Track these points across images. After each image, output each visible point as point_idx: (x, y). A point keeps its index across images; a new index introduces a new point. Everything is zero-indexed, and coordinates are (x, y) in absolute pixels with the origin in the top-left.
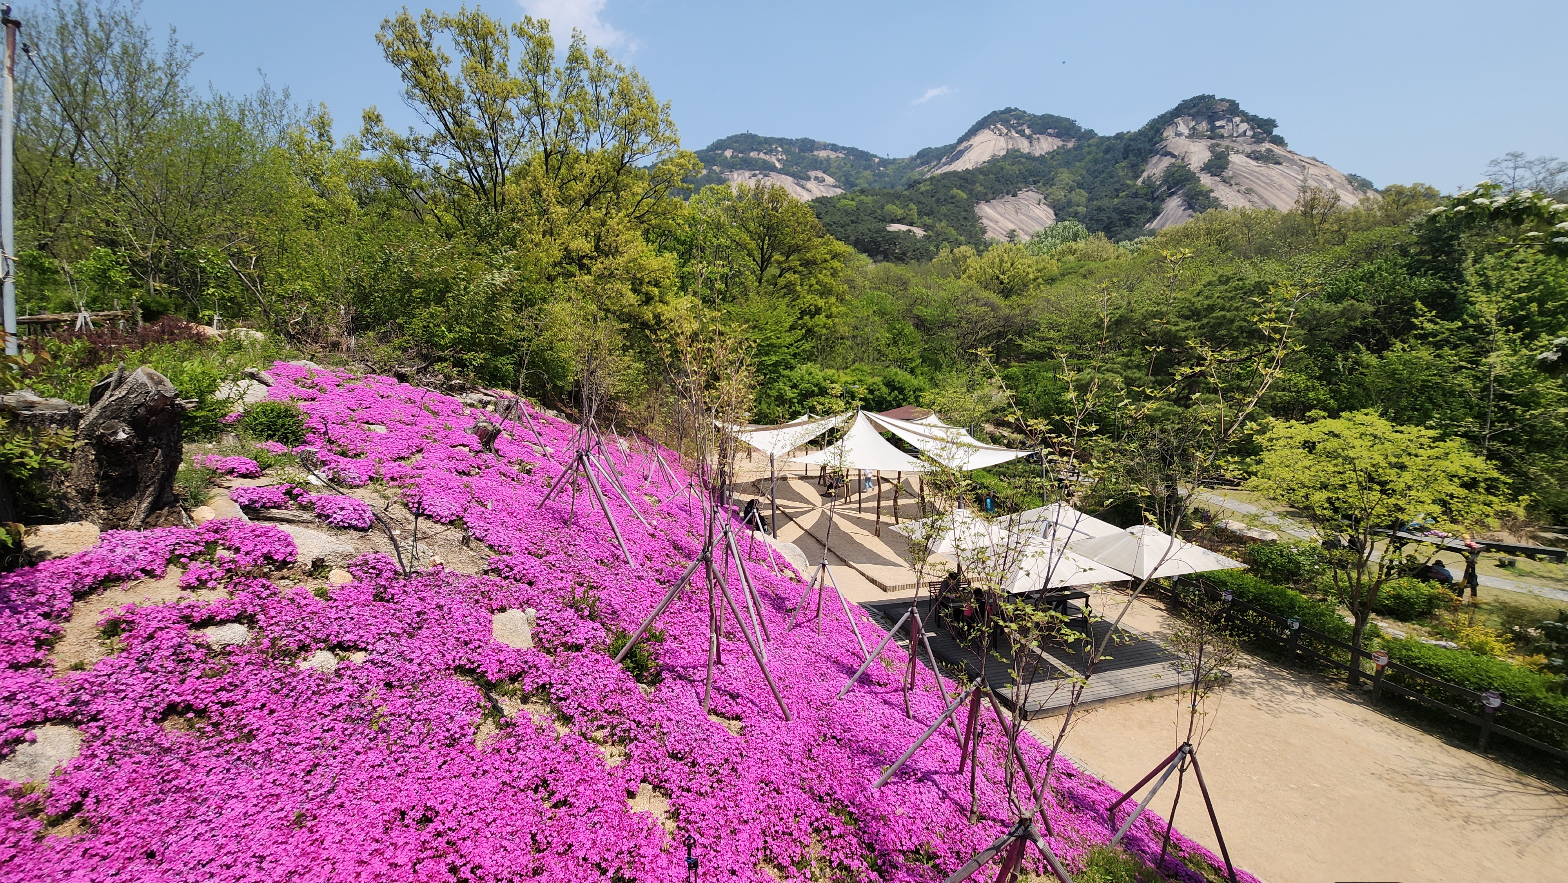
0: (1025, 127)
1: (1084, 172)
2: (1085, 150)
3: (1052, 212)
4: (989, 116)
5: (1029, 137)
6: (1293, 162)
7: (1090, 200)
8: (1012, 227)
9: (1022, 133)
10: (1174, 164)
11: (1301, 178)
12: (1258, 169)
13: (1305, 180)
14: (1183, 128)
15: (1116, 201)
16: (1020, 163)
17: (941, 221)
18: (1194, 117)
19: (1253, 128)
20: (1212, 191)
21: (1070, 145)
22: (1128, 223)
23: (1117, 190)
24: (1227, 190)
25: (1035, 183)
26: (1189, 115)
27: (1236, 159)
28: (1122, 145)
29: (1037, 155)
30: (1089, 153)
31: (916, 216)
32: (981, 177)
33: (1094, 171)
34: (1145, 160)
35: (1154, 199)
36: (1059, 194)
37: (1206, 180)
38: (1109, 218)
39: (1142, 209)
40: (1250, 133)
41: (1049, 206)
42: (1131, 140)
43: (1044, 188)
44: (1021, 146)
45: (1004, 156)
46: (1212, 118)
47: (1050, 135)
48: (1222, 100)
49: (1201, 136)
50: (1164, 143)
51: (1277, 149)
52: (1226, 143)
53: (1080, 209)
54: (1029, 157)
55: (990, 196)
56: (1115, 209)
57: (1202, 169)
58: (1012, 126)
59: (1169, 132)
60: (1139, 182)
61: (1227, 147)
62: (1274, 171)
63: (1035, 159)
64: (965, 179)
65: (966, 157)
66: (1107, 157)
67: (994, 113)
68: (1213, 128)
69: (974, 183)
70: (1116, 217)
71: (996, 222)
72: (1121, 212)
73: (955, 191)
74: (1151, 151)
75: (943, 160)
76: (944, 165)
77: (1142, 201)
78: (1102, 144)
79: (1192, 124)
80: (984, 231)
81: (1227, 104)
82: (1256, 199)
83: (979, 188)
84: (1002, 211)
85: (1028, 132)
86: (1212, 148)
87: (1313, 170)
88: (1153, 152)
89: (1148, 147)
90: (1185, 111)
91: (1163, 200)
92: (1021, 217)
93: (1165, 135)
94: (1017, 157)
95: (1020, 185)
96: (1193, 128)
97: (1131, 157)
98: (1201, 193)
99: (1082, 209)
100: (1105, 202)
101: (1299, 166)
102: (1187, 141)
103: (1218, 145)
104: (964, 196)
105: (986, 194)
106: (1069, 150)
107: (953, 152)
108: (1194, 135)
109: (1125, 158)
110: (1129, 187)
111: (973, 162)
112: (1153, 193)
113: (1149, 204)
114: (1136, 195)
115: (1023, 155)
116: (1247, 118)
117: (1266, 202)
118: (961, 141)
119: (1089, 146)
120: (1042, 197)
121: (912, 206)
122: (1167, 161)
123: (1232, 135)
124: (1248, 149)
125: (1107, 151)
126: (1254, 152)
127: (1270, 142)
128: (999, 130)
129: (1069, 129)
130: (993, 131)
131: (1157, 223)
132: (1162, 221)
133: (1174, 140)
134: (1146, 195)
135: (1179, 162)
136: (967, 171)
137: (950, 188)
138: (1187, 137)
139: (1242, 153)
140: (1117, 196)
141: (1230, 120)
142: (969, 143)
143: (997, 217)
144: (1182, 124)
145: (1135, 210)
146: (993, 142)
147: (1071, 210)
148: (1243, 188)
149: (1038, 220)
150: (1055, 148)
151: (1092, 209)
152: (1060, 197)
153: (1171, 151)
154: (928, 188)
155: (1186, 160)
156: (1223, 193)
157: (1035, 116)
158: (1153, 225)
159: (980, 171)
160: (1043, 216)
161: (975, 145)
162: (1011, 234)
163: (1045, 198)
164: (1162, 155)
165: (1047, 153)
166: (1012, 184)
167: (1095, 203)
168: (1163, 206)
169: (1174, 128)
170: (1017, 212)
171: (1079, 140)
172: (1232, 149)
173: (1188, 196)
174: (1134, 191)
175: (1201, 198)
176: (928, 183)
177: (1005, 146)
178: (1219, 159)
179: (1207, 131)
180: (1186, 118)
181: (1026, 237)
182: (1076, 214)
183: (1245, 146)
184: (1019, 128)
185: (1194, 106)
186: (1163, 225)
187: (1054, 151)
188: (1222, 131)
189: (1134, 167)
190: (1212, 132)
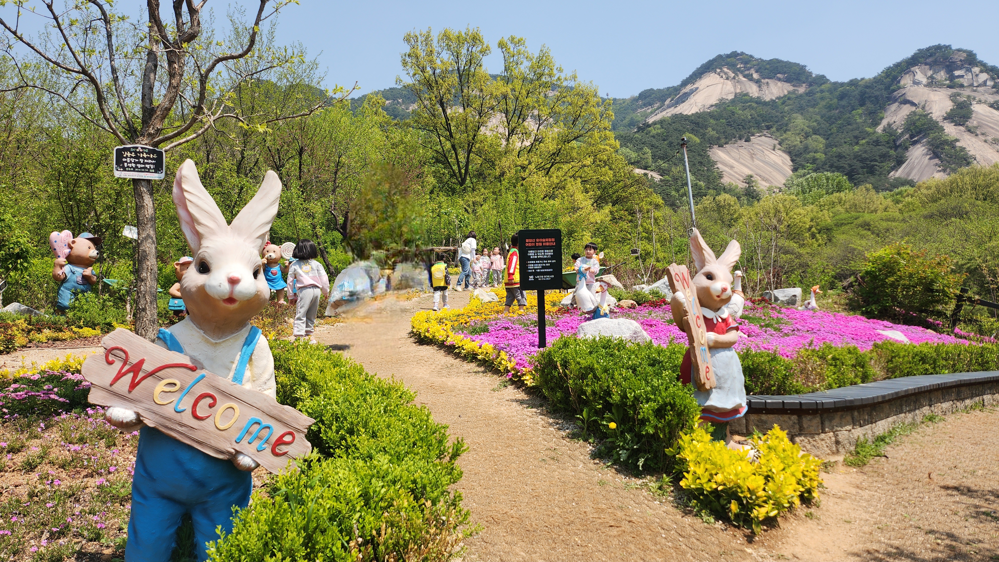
0: (752, 71)
1: (818, 118)
2: (818, 95)
3: (787, 158)
4: (714, 60)
5: (757, 82)
7: (827, 146)
8: (748, 172)
9: (750, 77)
10: (914, 113)
14: (920, 77)
15: (857, 148)
16: (751, 107)
17: (676, 165)
18: (931, 66)
19: (993, 79)
20: (957, 140)
21: (802, 90)
22: (871, 171)
23: (856, 137)
24: (974, 139)
25: (768, 128)
26: (926, 64)
27: (979, 109)
28: (856, 93)
29: (767, 99)
30: (822, 99)
31: (650, 160)
32: (711, 120)
33: (830, 118)
34: (883, 108)
35: (896, 147)
36: (796, 141)
37: (950, 130)
38: (850, 166)
39: (884, 157)
40: (990, 83)
41: (784, 151)
42: (867, 87)
43: (778, 134)
44: (750, 91)
45: (733, 101)
46: (950, 67)
47: (779, 80)
48: (959, 50)
49: (940, 85)
50: (902, 91)
52: (967, 92)
53: (818, 155)
54: (759, 101)
55: (723, 141)
56: (856, 156)
57: (945, 119)
58: (739, 70)
59: (906, 81)
60: (879, 129)
61: (969, 97)
63: (765, 104)
64: (695, 122)
65: (692, 100)
66: (843, 103)
67: (720, 56)
68: (952, 78)
69: (706, 127)
70: (858, 164)
71: (732, 167)
72: (863, 160)
73: (687, 135)
74: (889, 99)
75: (667, 102)
76: (669, 107)
77: (884, 150)
78: (835, 89)
79: (930, 73)
80: (721, 177)
81: (965, 55)
83: (711, 132)
84: (736, 156)
85: (756, 76)
86: (953, 97)
88: (891, 100)
89: (885, 94)
90: (922, 59)
91: (907, 149)
92: (757, 162)
93: (902, 83)
94: (746, 102)
95: (752, 130)
96: (931, 77)
97: (868, 104)
98: (946, 142)
99: (820, 156)
100: (845, 149)
102: (926, 90)
103: (959, 95)
104: (697, 140)
105: (719, 138)
106: (801, 96)
107: (677, 94)
108: (932, 83)
109: (861, 105)
110: (868, 134)
111: (700, 105)
112: (894, 141)
113: (892, 152)
114: (877, 143)
115: (752, 100)
116: (986, 68)
118: (685, 83)
119: (822, 91)
120: (776, 142)
121: (647, 149)
122: (906, 110)
123: (971, 85)
124: (991, 99)
125: (842, 97)
126: (997, 102)
128: (726, 73)
129: (799, 74)
130: (719, 74)
131: (903, 172)
132: (907, 170)
133: (912, 89)
134: (888, 143)
135: (919, 110)
136: (697, 115)
137: (682, 132)
138: (925, 86)
139: (985, 102)
140: (857, 143)
141: (969, 70)
142: (695, 86)
143: (731, 161)
144: (919, 72)
145: (877, 158)
146: (720, 86)
147: (808, 156)
148: (989, 138)
149: (774, 166)
150: (786, 93)
151: (832, 156)
152: (796, 143)
153: (910, 99)
154: (659, 131)
155: (927, 108)
156: (969, 142)
157: (762, 60)
158: (899, 173)
159: (711, 115)
160: (780, 162)
161: (701, 88)
162: (749, 180)
163: (780, 144)
164: (901, 103)
165: (777, 98)
166: (745, 129)
167: (834, 149)
168: (907, 154)
169: (911, 76)
170: (752, 158)
171: (810, 85)
172: (974, 99)
173: (932, 145)
174: (875, 139)
175: (946, 147)
176: (659, 126)
177: (732, 90)
178: (962, 108)
179: (946, 80)
180: (923, 66)
181: (764, 183)
182: (814, 160)
183: (987, 96)
184: (747, 72)
185: (931, 56)
186: (909, 174)
187: (785, 96)
188: (961, 80)
189: (872, 114)
190: (951, 81)
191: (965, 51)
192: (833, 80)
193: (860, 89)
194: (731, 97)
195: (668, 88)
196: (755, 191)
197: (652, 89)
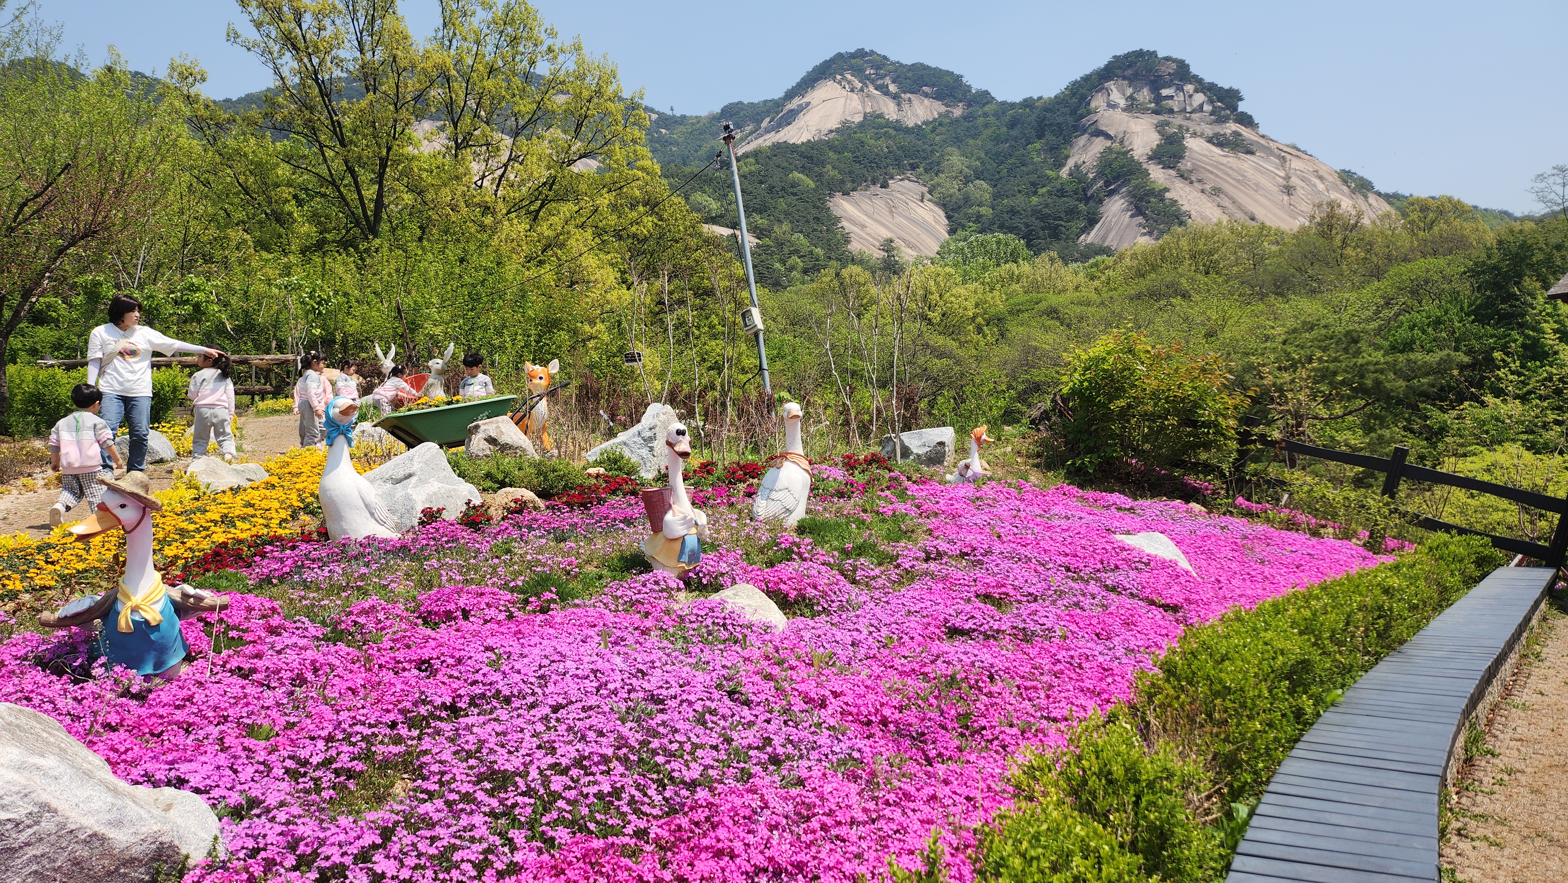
0: (888, 80)
1: (983, 154)
2: (980, 121)
3: (942, 214)
4: (832, 60)
5: (895, 97)
6: (1268, 151)
7: (996, 196)
8: (887, 234)
9: (883, 90)
10: (1109, 148)
11: (1282, 174)
12: (1225, 160)
13: (1287, 178)
14: (1116, 96)
15: (1035, 200)
16: (887, 136)
17: (780, 221)
18: (1132, 80)
19: (1211, 102)
20: (1167, 190)
21: (958, 112)
22: (1055, 234)
23: (1034, 184)
24: (1188, 189)
25: (913, 167)
26: (1124, 78)
27: (1195, 145)
28: (1033, 117)
29: (911, 124)
30: (986, 126)
32: (830, 154)
33: (998, 154)
34: (1068, 142)
35: (1087, 200)
36: (953, 188)
37: (1158, 174)
38: (1027, 225)
39: (1072, 213)
40: (1207, 108)
41: (937, 204)
42: (1045, 109)
43: (927, 177)
44: (885, 110)
45: (861, 125)
46: (1156, 85)
47: (926, 95)
48: (1167, 59)
49: (1143, 110)
50: (1094, 117)
51: (1246, 132)
52: (1178, 120)
53: (984, 210)
54: (898, 127)
55: (849, 185)
56: (1035, 212)
57: (1150, 158)
58: (868, 78)
59: (1098, 102)
60: (1064, 172)
61: (1180, 127)
62: (1246, 164)
63: (908, 131)
64: (807, 156)
65: (802, 121)
66: (1015, 133)
67: (840, 55)
69: (823, 164)
70: (1038, 224)
71: (863, 226)
72: (1043, 218)
73: (797, 175)
74: (1076, 128)
75: (764, 124)
76: (768, 131)
77: (1071, 202)
78: (1005, 112)
79: (1129, 91)
80: (847, 241)
81: (1174, 66)
82: (1227, 203)
83: (831, 172)
84: (868, 208)
85: (893, 88)
86: (1160, 127)
87: (1296, 164)
88: (1079, 129)
89: (1071, 120)
90: (1119, 72)
91: (1101, 202)
92: (899, 219)
93: (1093, 105)
94: (880, 126)
95: (891, 170)
96: (1131, 98)
97: (1049, 136)
98: (1152, 193)
99: (985, 210)
100: (1019, 201)
101: (1278, 157)
102: (1125, 116)
103: (1168, 124)
104: (810, 183)
105: (842, 182)
106: (957, 120)
107: (779, 112)
108: (1133, 107)
109: (1040, 137)
110: (1050, 180)
111: (813, 130)
112: (1084, 190)
113: (1082, 207)
114: (1061, 192)
115: (888, 124)
116: (1203, 86)
117: (1240, 207)
118: (790, 95)
119: (985, 115)
120: (925, 189)
122: (1099, 145)
123: (1184, 110)
124: (1209, 131)
125: (1013, 124)
126: (1217, 135)
127: (1236, 121)
128: (849, 82)
129: (953, 88)
130: (840, 83)
131: (1096, 235)
132: (1102, 233)
133: (1106, 114)
134: (1076, 193)
135: (1116, 146)
136: (810, 145)
137: (787, 171)
138: (1124, 110)
139: (1201, 136)
140: (1035, 193)
141: (1180, 89)
142: (805, 100)
143: (862, 218)
144: (1115, 90)
145: (1063, 215)
146: (842, 101)
147: (970, 211)
148: (1208, 187)
149: (923, 225)
150: (936, 115)
151: (1002, 212)
152: (952, 191)
153: (1104, 129)
154: (753, 168)
155: (1126, 143)
156: (1182, 193)
157: (901, 65)
158: (1091, 238)
159: (830, 145)
160: (930, 220)
161: (814, 103)
162: (888, 246)
163: (930, 192)
164: (1092, 135)
165: (924, 123)
166: (879, 167)
167: (1005, 201)
168: (1102, 210)
169: (1105, 96)
170: (891, 212)
171: (969, 105)
172: (1187, 130)
173: (1134, 196)
174: (1059, 186)
175: (1152, 200)
176: (752, 160)
177: (860, 108)
178: (1171, 143)
179: (1150, 102)
180: (1120, 82)
181: (909, 251)
182: (979, 218)
183: (1203, 126)
184: (879, 82)
185: (1130, 66)
186: (1104, 239)
187: (935, 120)
188: (1170, 103)
189: (1053, 149)
190: (1157, 104)
191: (1175, 61)
192: (1000, 98)
193: (1037, 112)
194: (858, 119)
195: (765, 102)
196: (897, 262)
197: (741, 103)
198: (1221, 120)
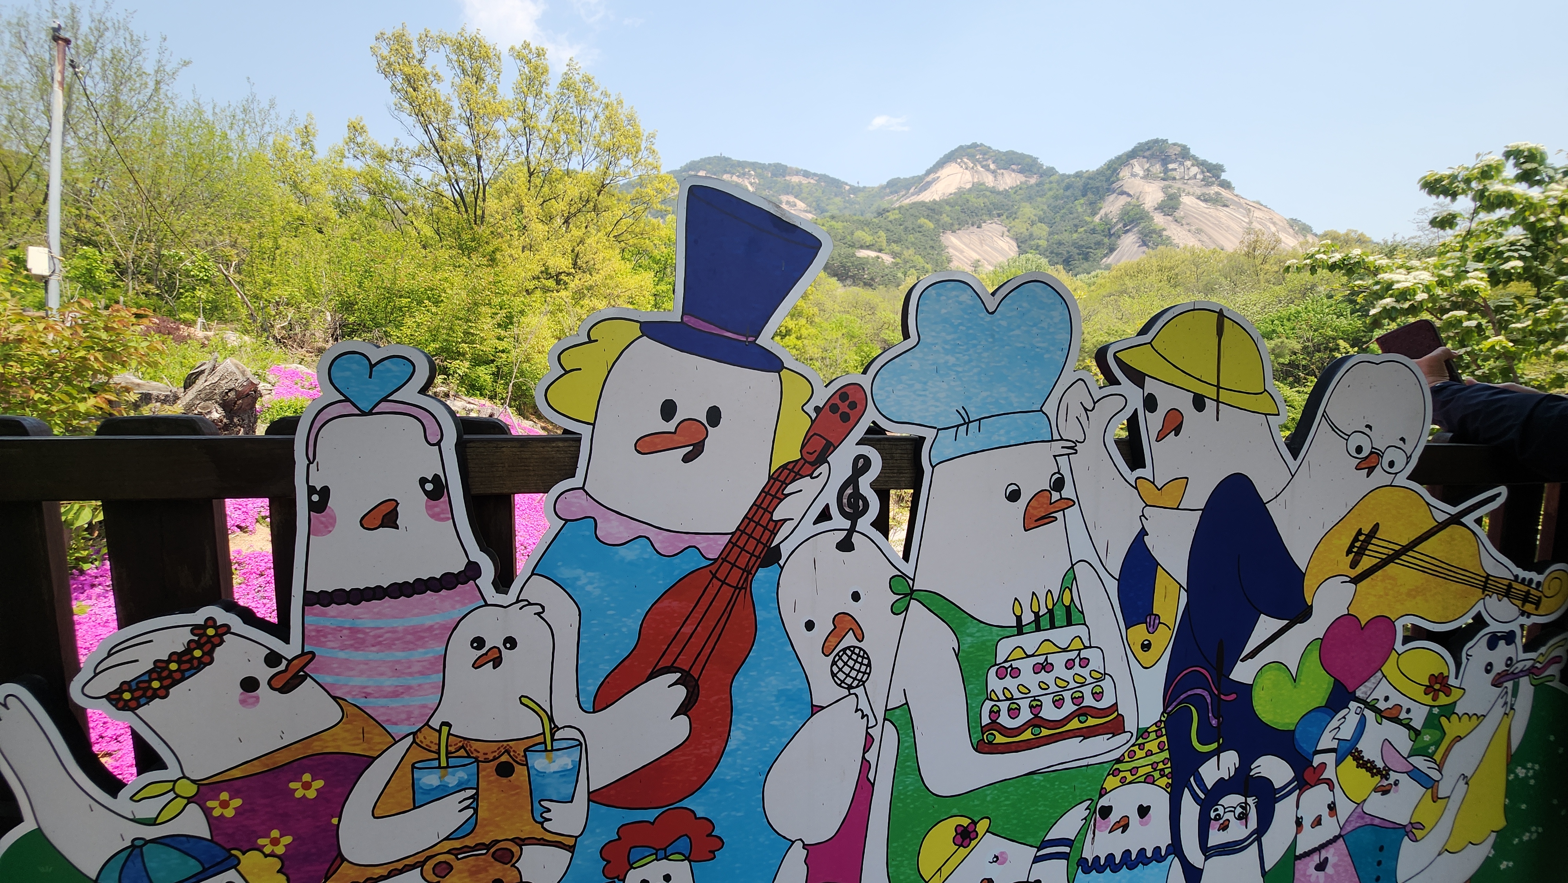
0: (990, 162)
1: (1045, 207)
2: (1047, 186)
3: (1015, 244)
4: (956, 150)
5: (993, 172)
6: (1240, 205)
7: (1050, 234)
8: (976, 256)
9: (986, 168)
10: (1129, 203)
11: (1247, 220)
12: (1207, 211)
13: (1250, 223)
14: (1138, 170)
15: (1075, 236)
16: (985, 196)
17: (908, 248)
18: (1148, 158)
19: (1203, 172)
20: (1164, 230)
21: (1033, 181)
22: (1086, 257)
23: (1076, 226)
24: (1179, 229)
25: (999, 215)
26: (1144, 157)
27: (1187, 200)
28: (1081, 183)
29: (1001, 189)
30: (1050, 189)
31: (884, 244)
32: (948, 208)
33: (1055, 207)
34: (1102, 198)
35: (1110, 235)
36: (1021, 227)
37: (1159, 220)
38: (1068, 252)
39: (1099, 244)
40: (1200, 176)
41: (1012, 238)
42: (1090, 178)
43: (1007, 221)
44: (986, 180)
45: (970, 190)
46: (1165, 161)
47: (1013, 171)
48: (1175, 144)
49: (1155, 178)
50: (1120, 183)
51: (1224, 193)
52: (1178, 184)
53: (1041, 242)
54: (993, 191)
55: (956, 227)
56: (1075, 244)
57: (1156, 209)
58: (977, 160)
59: (1125, 173)
60: (1097, 219)
61: (1179, 189)
62: (1222, 214)
63: (999, 193)
64: (932, 210)
65: (933, 188)
66: (1068, 193)
67: (961, 147)
69: (941, 214)
70: (1075, 251)
71: (962, 252)
72: (1079, 247)
73: (922, 221)
74: (1108, 190)
75: (912, 190)
76: (913, 195)
77: (1099, 237)
78: (1063, 181)
79: (1147, 166)
80: (949, 261)
81: (1179, 149)
82: (1205, 239)
83: (945, 219)
84: (967, 241)
85: (992, 167)
86: (1164, 189)
87: (1257, 214)
88: (1110, 191)
89: (1105, 185)
90: (1141, 153)
91: (1119, 237)
92: (985, 248)
93: (1121, 175)
94: (982, 190)
95: (984, 217)
96: (1148, 170)
97: (1090, 195)
98: (1154, 231)
99: (1043, 243)
100: (1065, 237)
101: (1245, 209)
102: (1142, 182)
103: (1170, 187)
104: (931, 225)
105: (952, 224)
106: (1031, 186)
107: (921, 183)
108: (1148, 176)
109: (1084, 196)
110: (1087, 223)
111: (940, 193)
112: (1109, 230)
113: (1106, 240)
114: (1093, 231)
115: (987, 189)
116: (1198, 162)
117: (1214, 242)
118: (929, 172)
119: (1051, 182)
120: (1006, 229)
121: (882, 234)
123: (1183, 178)
124: (1199, 192)
125: (1067, 188)
126: (1203, 194)
127: (1219, 185)
128: (965, 164)
129: (1032, 165)
130: (959, 164)
131: (1114, 258)
132: (1118, 257)
133: (1129, 180)
134: (1103, 231)
135: (1134, 201)
136: (935, 202)
137: (917, 217)
138: (1141, 178)
139: (1193, 195)
140: (1076, 232)
141: (1182, 164)
142: (937, 175)
143: (962, 246)
144: (1137, 165)
145: (1092, 245)
146: (960, 175)
147: (1033, 243)
148: (1193, 228)
149: (1002, 251)
150: (1018, 183)
151: (1053, 243)
152: (1022, 230)
153: (1127, 190)
154: (897, 217)
155: (1141, 199)
156: (1175, 232)
157: (999, 152)
158: (1110, 260)
159: (947, 202)
160: (1007, 249)
161: (942, 177)
162: (975, 263)
163: (1008, 231)
164: (1119, 194)
165: (1010, 188)
166: (977, 215)
167: (1056, 236)
168: (1119, 242)
169: (1130, 169)
170: (981, 243)
171: (1041, 176)
172: (1184, 191)
173: (1142, 234)
174: (1092, 227)
175: (1154, 236)
176: (897, 211)
177: (971, 179)
178: (1172, 199)
179: (1160, 173)
180: (1141, 160)
181: (989, 267)
182: (1037, 247)
183: (1195, 188)
184: (985, 163)
185: (1149, 149)
186: (1119, 261)
187: (1017, 186)
188: (1174, 173)
189: (1092, 204)
190: (1165, 174)
191: (1179, 146)
192: (1061, 172)
193: (1083, 180)
194: (969, 186)
195: (914, 177)
197: (899, 178)
198: (1208, 184)
